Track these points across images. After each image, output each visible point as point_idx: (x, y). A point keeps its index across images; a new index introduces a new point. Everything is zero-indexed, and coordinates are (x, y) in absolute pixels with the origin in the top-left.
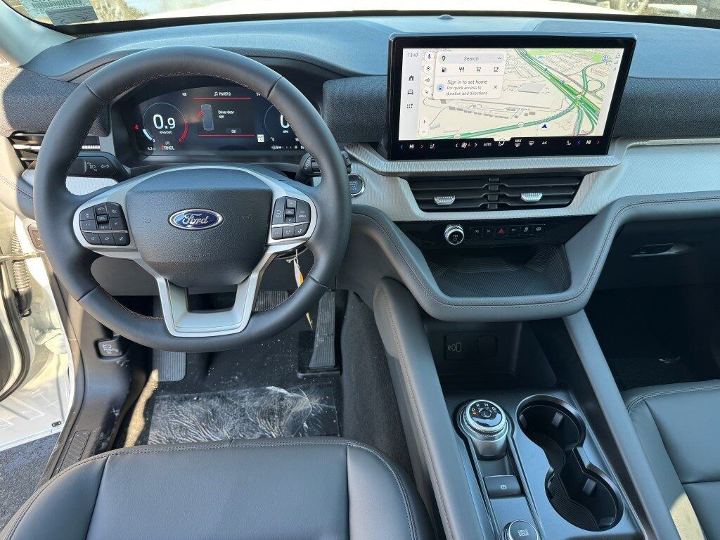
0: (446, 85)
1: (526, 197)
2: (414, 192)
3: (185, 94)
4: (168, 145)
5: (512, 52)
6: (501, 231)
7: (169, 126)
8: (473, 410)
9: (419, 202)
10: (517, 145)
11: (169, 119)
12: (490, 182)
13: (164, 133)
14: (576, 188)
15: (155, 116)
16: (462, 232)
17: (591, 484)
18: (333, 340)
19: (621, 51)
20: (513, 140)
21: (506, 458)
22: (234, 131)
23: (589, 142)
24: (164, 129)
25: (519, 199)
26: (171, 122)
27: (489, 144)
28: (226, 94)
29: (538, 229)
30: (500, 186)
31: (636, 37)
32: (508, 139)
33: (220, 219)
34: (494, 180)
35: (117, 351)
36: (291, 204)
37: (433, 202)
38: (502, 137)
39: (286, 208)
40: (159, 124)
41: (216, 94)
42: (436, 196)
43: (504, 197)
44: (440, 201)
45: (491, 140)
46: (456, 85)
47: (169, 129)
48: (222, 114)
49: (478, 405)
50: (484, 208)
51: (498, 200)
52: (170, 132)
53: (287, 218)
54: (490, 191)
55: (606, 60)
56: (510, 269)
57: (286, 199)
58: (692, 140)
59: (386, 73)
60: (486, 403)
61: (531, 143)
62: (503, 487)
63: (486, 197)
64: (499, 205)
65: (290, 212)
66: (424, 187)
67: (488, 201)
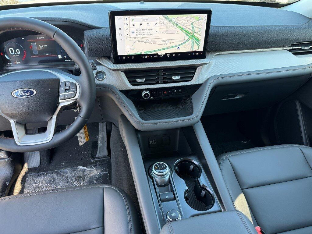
0: (135, 31)
1: (174, 78)
2: (127, 78)
3: (23, 39)
4: (17, 62)
5: (161, 17)
6: (165, 92)
7: (17, 53)
8: (156, 166)
9: (130, 82)
10: (168, 56)
11: (17, 50)
12: (159, 72)
13: (15, 56)
14: (194, 73)
15: (10, 49)
16: (149, 94)
17: (203, 193)
18: (106, 144)
19: (206, 15)
20: (166, 54)
21: (169, 185)
22: (48, 54)
23: (197, 54)
24: (15, 54)
25: (171, 79)
26: (18, 51)
27: (157, 56)
28: (42, 38)
29: (180, 91)
30: (163, 74)
31: (212, 10)
32: (164, 54)
33: (35, 92)
34: (161, 71)
35: (6, 156)
36: (68, 84)
37: (136, 81)
38: (162, 53)
39: (66, 86)
40: (12, 52)
41: (38, 38)
42: (137, 79)
43: (164, 78)
44: (138, 81)
45: (157, 54)
46: (140, 31)
47: (17, 54)
48: (41, 47)
49: (158, 164)
50: (157, 83)
52: (18, 56)
53: (66, 90)
54: (160, 76)
55: (200, 19)
56: (171, 108)
57: (65, 82)
58: (240, 51)
59: (109, 27)
60: (161, 163)
61: (174, 55)
62: (167, 197)
63: (158, 78)
64: (164, 82)
65: (67, 88)
66: (131, 75)
67: (159, 80)
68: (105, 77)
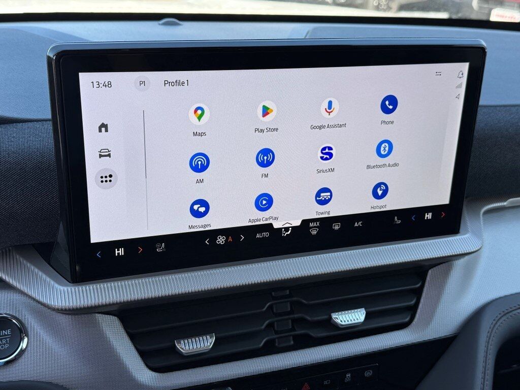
1: (342, 319)
6: (306, 387)
12: (274, 298)
14: (418, 293)
19: (465, 67)
20: (305, 223)
23: (429, 216)
25: (328, 322)
27: (266, 234)
29: (368, 374)
30: (292, 304)
31: (484, 44)
32: (297, 223)
34: (281, 295)
37: (173, 352)
38: (287, 220)
42: (179, 338)
43: (301, 322)
44: (187, 347)
45: (268, 227)
50: (270, 349)
51: (293, 329)
54: (277, 315)
59: (49, 116)
63: (271, 325)
64: (295, 338)
67: (276, 333)
68: (24, 345)
